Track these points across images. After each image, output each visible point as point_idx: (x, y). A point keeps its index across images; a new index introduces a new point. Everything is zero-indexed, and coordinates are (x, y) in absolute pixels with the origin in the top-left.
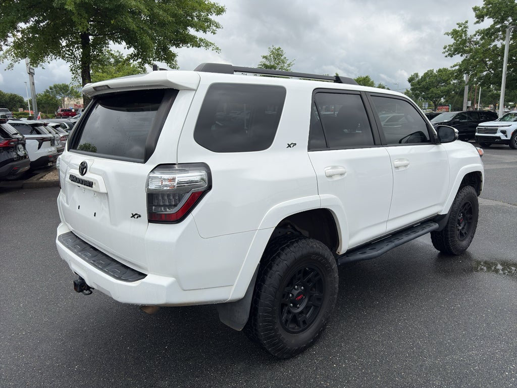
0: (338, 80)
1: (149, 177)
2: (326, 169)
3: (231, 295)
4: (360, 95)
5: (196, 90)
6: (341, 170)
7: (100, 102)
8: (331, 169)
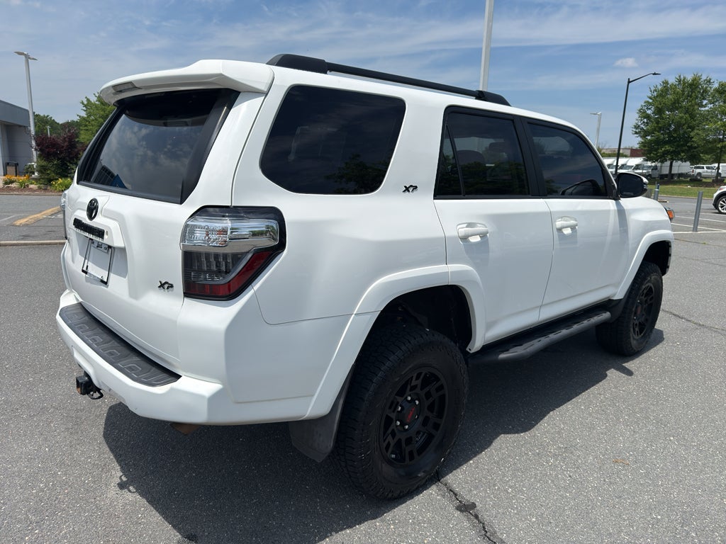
0: (481, 96)
1: (186, 226)
2: (459, 227)
3: (309, 411)
4: (513, 121)
5: (267, 94)
6: (480, 228)
7: (127, 112)
8: (467, 227)
